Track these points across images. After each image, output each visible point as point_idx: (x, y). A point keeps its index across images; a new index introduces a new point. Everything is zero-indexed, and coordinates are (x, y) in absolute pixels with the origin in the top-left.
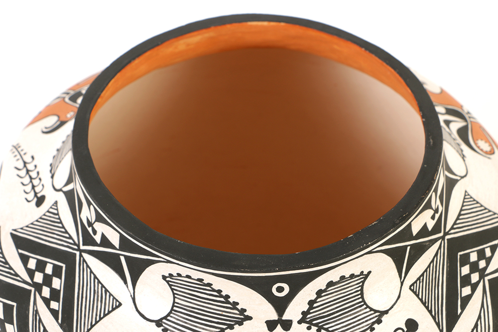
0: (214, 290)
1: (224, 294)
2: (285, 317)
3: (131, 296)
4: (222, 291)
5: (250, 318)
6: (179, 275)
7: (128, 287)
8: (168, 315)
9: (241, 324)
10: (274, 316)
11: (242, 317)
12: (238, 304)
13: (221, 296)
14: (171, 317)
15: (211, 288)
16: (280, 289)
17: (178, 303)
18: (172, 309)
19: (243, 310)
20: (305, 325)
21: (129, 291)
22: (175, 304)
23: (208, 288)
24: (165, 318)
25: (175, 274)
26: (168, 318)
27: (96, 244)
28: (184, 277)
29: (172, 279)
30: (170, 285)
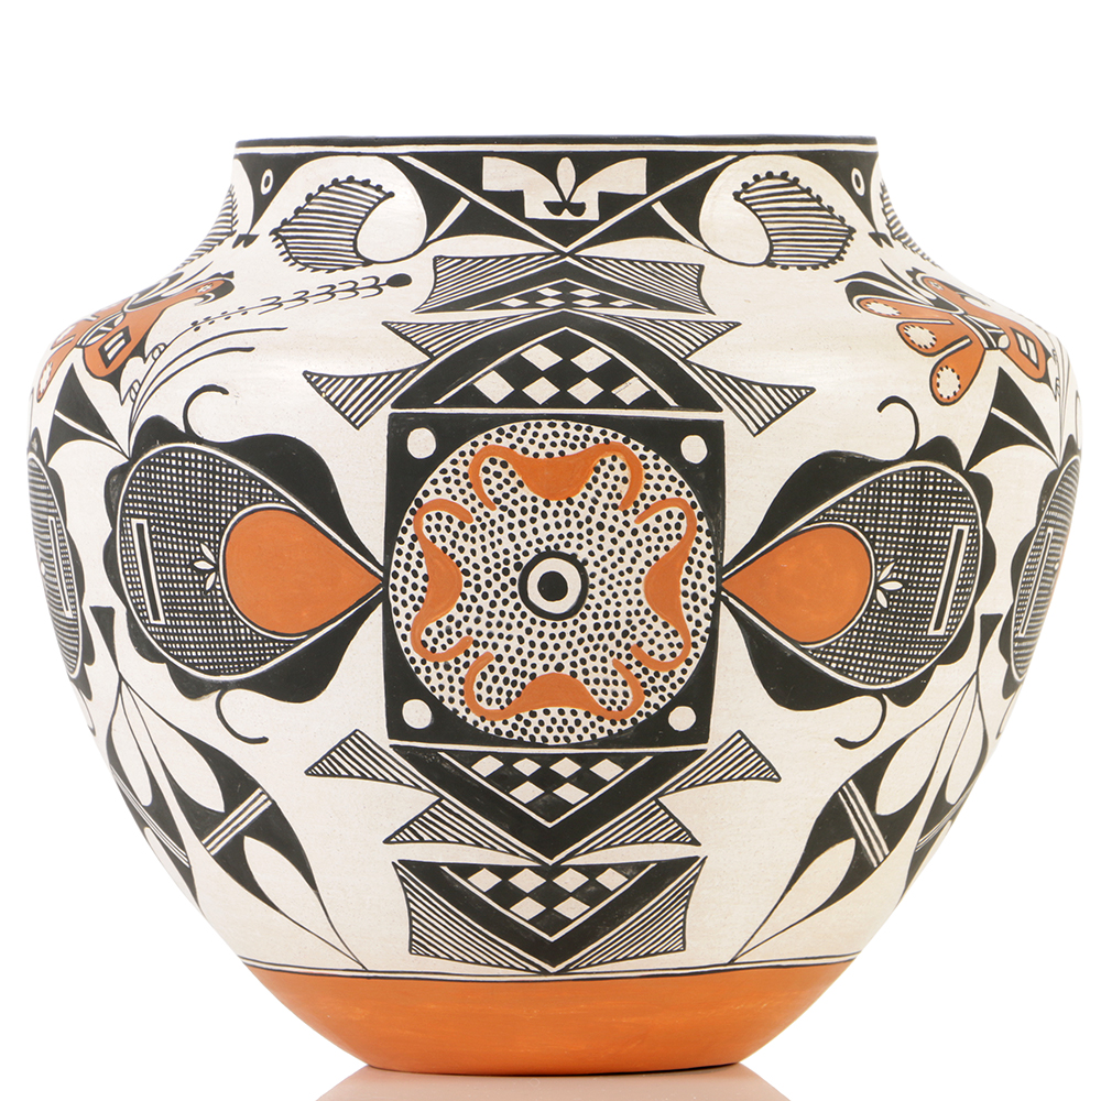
1: (814, 194)
3: (705, 251)
4: (811, 189)
5: (853, 230)
8: (772, 250)
9: (850, 237)
11: (846, 229)
12: (832, 209)
13: (811, 199)
14: (776, 250)
15: (799, 186)
16: (858, 182)
17: (771, 229)
18: (771, 241)
21: (698, 247)
22: (770, 232)
23: (796, 188)
24: (771, 254)
25: (751, 181)
26: (775, 253)
27: (593, 225)
28: (764, 179)
29: (749, 192)
30: (749, 206)
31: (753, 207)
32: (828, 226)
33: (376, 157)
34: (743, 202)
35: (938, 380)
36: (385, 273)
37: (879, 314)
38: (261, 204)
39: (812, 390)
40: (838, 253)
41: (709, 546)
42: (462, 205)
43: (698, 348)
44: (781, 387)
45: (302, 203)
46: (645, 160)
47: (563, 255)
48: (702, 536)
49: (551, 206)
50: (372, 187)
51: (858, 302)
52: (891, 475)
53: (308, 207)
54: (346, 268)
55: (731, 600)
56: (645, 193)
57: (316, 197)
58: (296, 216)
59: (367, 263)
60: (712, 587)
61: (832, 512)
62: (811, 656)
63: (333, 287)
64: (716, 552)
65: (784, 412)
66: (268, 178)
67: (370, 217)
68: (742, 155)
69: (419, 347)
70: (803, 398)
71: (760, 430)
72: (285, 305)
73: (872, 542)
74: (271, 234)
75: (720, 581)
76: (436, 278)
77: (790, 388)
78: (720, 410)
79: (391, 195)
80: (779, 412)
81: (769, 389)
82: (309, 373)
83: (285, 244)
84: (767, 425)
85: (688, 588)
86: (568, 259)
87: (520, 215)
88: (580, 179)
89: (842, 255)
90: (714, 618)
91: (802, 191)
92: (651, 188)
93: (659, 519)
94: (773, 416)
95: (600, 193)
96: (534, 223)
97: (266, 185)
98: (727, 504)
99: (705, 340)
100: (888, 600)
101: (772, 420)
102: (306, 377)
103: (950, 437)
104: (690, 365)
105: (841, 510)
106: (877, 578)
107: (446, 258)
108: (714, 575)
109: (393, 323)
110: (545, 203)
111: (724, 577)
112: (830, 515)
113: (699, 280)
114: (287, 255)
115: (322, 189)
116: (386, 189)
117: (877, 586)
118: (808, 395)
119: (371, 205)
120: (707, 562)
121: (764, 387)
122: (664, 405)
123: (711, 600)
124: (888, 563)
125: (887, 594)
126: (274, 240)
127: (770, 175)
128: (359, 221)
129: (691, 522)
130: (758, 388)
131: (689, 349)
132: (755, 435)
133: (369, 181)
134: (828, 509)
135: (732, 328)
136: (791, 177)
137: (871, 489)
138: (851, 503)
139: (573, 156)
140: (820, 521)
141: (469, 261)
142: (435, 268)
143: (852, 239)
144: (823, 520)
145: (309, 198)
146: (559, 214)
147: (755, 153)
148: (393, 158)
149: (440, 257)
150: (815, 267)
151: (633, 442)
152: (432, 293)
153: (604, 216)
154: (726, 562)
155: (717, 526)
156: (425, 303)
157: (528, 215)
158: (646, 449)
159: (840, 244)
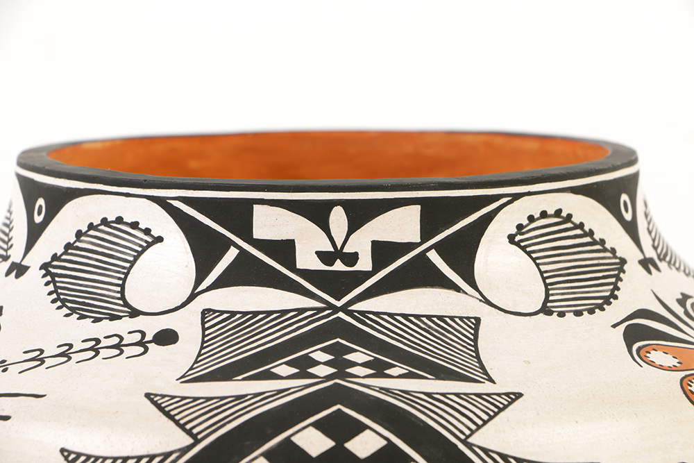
1: (587, 228)
3: (480, 300)
4: (583, 224)
6: (531, 219)
7: (466, 294)
8: (547, 295)
12: (605, 241)
13: (586, 234)
14: (552, 295)
15: (573, 223)
17: (546, 272)
18: (546, 285)
19: (614, 251)
21: (473, 297)
22: (545, 275)
23: (569, 225)
24: (546, 300)
25: (525, 222)
26: (551, 298)
27: (366, 275)
28: (538, 219)
29: (523, 234)
30: (523, 248)
31: (528, 249)
32: (601, 261)
33: (145, 200)
34: (518, 244)
36: (151, 326)
37: (661, 367)
38: (35, 232)
40: (613, 291)
42: (232, 254)
43: (479, 427)
45: (72, 239)
46: (419, 207)
47: (336, 309)
49: (323, 256)
50: (141, 230)
51: (638, 350)
53: (78, 244)
54: (113, 318)
56: (419, 241)
57: (85, 234)
58: (65, 253)
59: (134, 313)
63: (98, 341)
66: (40, 207)
67: (138, 262)
68: (517, 197)
69: (182, 427)
72: (49, 362)
74: (41, 269)
76: (204, 336)
79: (160, 239)
82: (67, 451)
83: (54, 282)
86: (341, 315)
87: (291, 265)
88: (353, 228)
89: (616, 293)
91: (576, 227)
92: (425, 236)
95: (373, 242)
96: (305, 274)
97: (39, 213)
99: (485, 417)
102: (63, 455)
104: (470, 446)
107: (215, 311)
109: (156, 395)
110: (318, 253)
113: (476, 335)
114: (54, 296)
115: (91, 226)
116: (155, 233)
119: (140, 249)
126: (44, 276)
127: (544, 215)
128: (127, 265)
131: (469, 429)
133: (137, 223)
135: (513, 401)
136: (564, 214)
139: (345, 204)
141: (238, 316)
142: (203, 323)
143: (624, 272)
145: (79, 234)
146: (332, 265)
147: (530, 194)
148: (161, 202)
149: (209, 310)
150: (591, 312)
152: (199, 355)
153: (377, 267)
156: (191, 369)
157: (299, 266)
159: (613, 280)
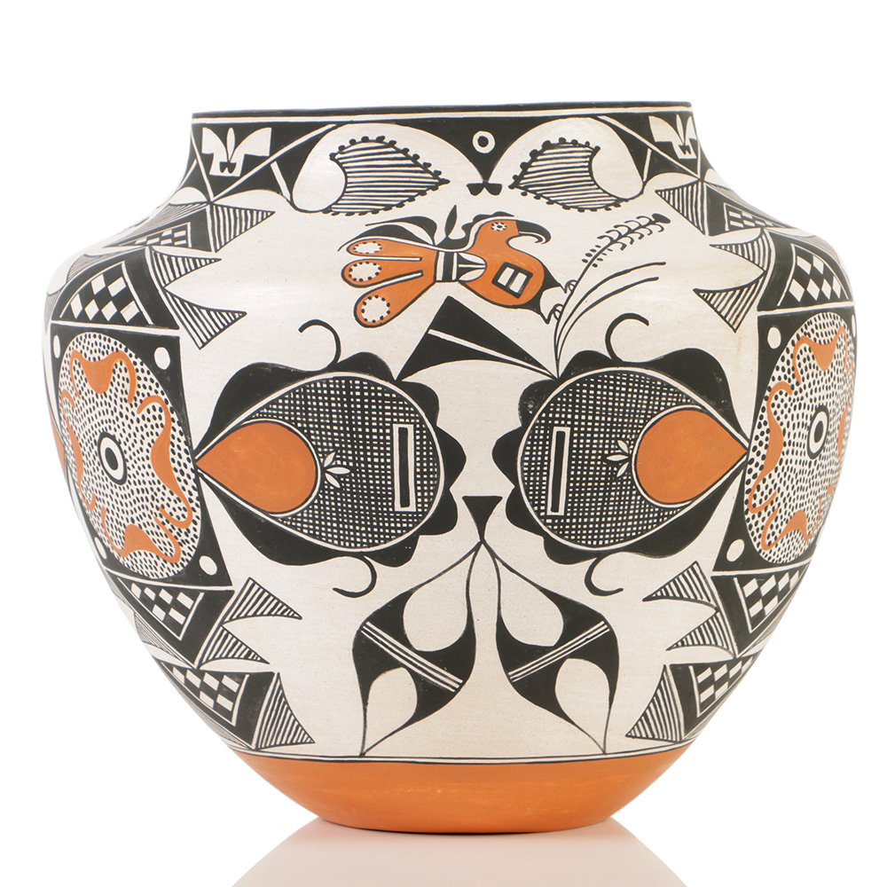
0: (398, 151)
1: (411, 154)
2: (492, 180)
4: (408, 150)
5: (446, 182)
6: (353, 142)
7: (282, 195)
9: (435, 188)
10: (478, 179)
11: (437, 181)
12: (429, 165)
13: (408, 158)
15: (395, 148)
16: (483, 142)
19: (437, 173)
20: (518, 191)
21: (285, 198)
23: (391, 149)
25: (347, 144)
28: (359, 143)
29: (344, 153)
30: (340, 165)
31: (344, 166)
34: (337, 161)
35: (363, 307)
39: (244, 314)
41: (181, 434)
44: (220, 311)
46: (271, 129)
48: (175, 425)
49: (222, 165)
52: (315, 383)
55: (206, 476)
56: (268, 155)
60: (190, 465)
61: (265, 411)
62: (282, 523)
64: (186, 438)
65: (221, 331)
70: (236, 320)
71: (204, 344)
73: (308, 435)
75: (195, 462)
77: (227, 312)
78: (178, 328)
80: (217, 330)
81: (212, 313)
84: (209, 341)
85: (176, 465)
89: (407, 202)
90: (199, 489)
92: (273, 151)
93: (149, 411)
94: (213, 334)
98: (187, 402)
100: (340, 482)
101: (213, 337)
103: (375, 353)
104: (166, 293)
105: (273, 409)
106: (322, 465)
108: (189, 456)
111: (196, 458)
112: (263, 413)
117: (324, 470)
118: (240, 317)
120: (183, 446)
121: (208, 310)
122: (145, 324)
123: (193, 476)
124: (329, 453)
125: (337, 477)
127: (365, 140)
129: (167, 414)
130: (204, 312)
132: (200, 349)
134: (262, 408)
136: (387, 141)
137: (297, 393)
138: (281, 404)
140: (256, 418)
144: (259, 417)
151: (130, 351)
154: (195, 447)
155: (183, 418)
157: (211, 172)
158: (136, 358)
